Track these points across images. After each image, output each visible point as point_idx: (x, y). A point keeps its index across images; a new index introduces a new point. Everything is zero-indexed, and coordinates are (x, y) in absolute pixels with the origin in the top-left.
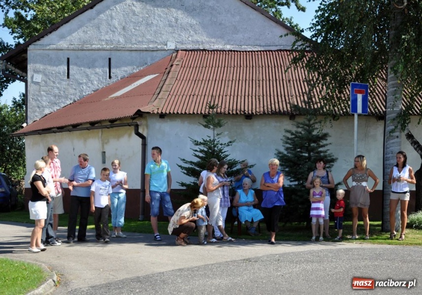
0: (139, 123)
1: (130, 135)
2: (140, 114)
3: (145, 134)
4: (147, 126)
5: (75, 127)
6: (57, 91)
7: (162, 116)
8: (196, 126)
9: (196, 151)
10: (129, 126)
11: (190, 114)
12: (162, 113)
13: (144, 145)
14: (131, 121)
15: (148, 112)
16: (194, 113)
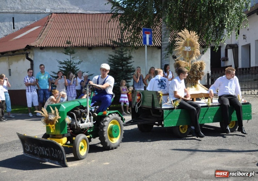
0: (28, 52)
1: (24, 60)
2: (29, 47)
3: (32, 59)
4: (33, 54)
7: (42, 48)
8: (61, 54)
9: (61, 67)
10: (23, 54)
11: (57, 47)
12: (41, 46)
13: (32, 65)
14: (23, 52)
15: (33, 47)
16: (59, 46)
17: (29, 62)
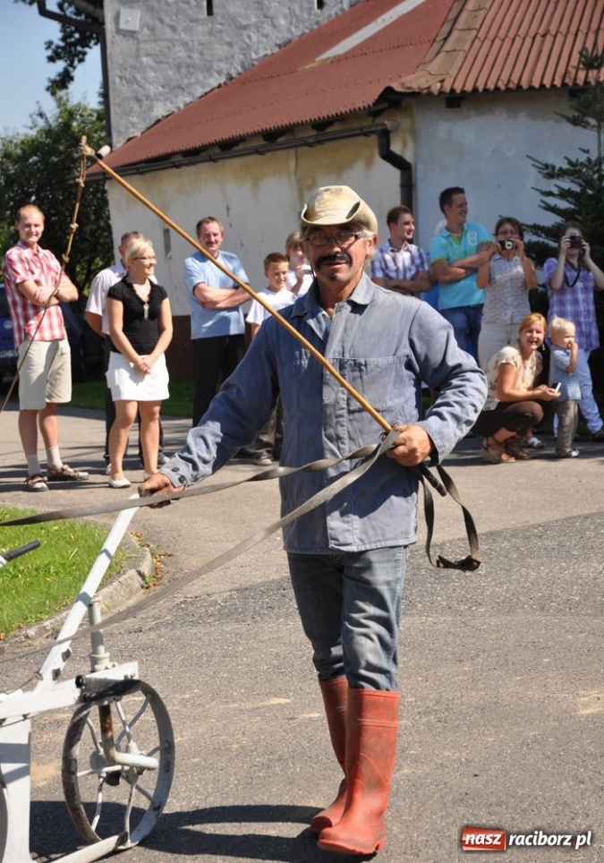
0: (388, 124)
1: (369, 163)
2: (391, 100)
3: (408, 156)
4: (414, 133)
5: (227, 148)
6: (181, 53)
7: (455, 101)
8: (551, 122)
9: (549, 194)
10: (365, 134)
11: (531, 88)
12: (453, 90)
13: (408, 187)
14: (369, 121)
15: (414, 94)
16: (542, 86)
17: (394, 174)
